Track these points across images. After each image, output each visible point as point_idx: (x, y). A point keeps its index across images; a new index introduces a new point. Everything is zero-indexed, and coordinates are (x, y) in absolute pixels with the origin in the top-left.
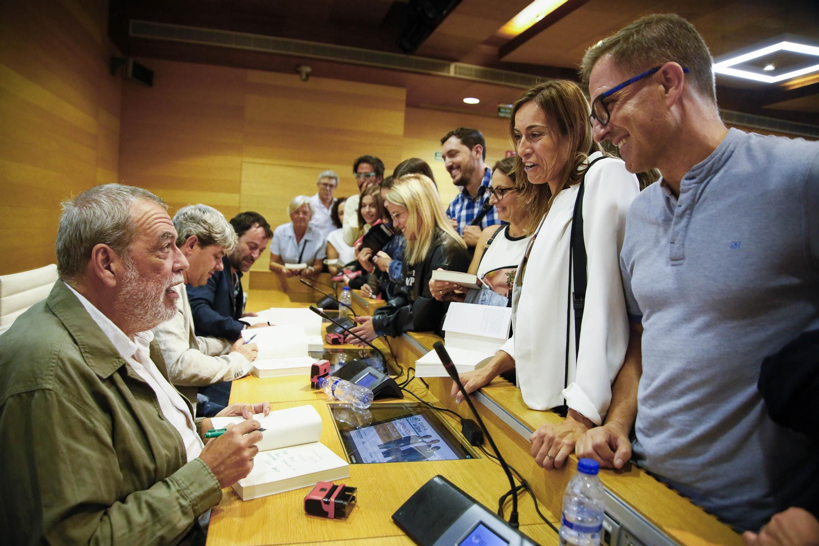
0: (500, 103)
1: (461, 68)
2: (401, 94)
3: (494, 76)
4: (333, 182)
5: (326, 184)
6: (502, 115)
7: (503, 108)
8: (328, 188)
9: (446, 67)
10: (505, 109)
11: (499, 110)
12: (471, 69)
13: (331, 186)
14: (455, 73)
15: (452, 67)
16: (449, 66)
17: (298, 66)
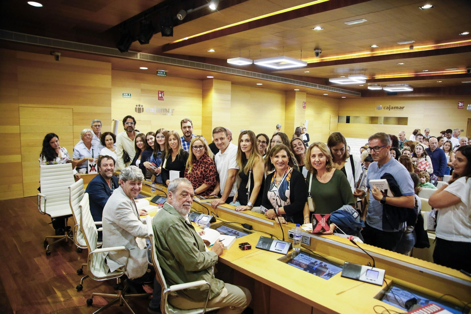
0: (157, 69)
1: (143, 55)
2: (109, 66)
3: (159, 59)
4: (99, 124)
5: (96, 126)
6: (159, 75)
7: (159, 71)
8: (98, 127)
9: (135, 54)
10: (160, 72)
11: (157, 71)
12: (147, 56)
13: (99, 126)
14: (140, 58)
15: (139, 54)
16: (137, 54)
17: (54, 52)
